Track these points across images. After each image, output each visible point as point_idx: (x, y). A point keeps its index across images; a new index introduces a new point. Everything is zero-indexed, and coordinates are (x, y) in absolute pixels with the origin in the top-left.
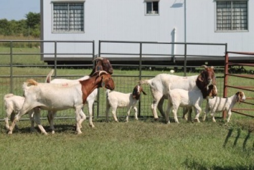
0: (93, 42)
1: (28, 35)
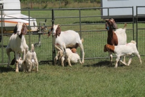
0: (133, 8)
1: (93, 2)
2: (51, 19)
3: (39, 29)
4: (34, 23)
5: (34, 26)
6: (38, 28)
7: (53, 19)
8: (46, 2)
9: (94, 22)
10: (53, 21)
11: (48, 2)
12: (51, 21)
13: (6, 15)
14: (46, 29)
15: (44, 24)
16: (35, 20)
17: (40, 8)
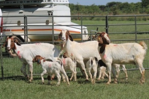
3: (91, 38)
4: (85, 32)
5: (85, 34)
6: (89, 37)
8: (93, 13)
9: (146, 33)
11: (95, 13)
13: (56, 23)
15: (96, 33)
16: (86, 29)
17: (87, 18)
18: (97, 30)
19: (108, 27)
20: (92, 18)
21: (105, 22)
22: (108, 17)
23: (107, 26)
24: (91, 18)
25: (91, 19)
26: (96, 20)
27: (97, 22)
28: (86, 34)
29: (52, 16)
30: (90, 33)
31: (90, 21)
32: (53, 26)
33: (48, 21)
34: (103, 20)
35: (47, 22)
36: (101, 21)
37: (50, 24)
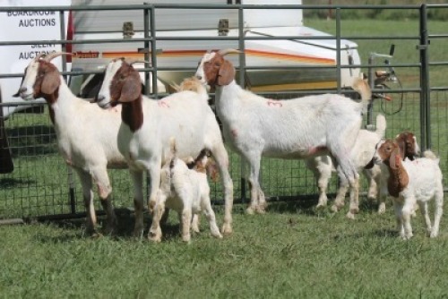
2: (418, 42)
4: (350, 59)
5: (351, 66)
6: (364, 77)
7: (422, 42)
10: (422, 47)
12: (417, 47)
13: (253, 30)
14: (392, 80)
15: (386, 62)
16: (353, 48)
17: (360, 12)
18: (391, 53)
19: (426, 41)
20: (376, 13)
21: (417, 24)
22: (427, 11)
23: (423, 38)
24: (371, 11)
25: (372, 16)
26: (388, 19)
27: (393, 24)
28: (355, 67)
29: (238, 5)
30: (367, 64)
31: (369, 23)
32: (241, 39)
33: (226, 22)
34: (413, 17)
35: (223, 26)
36: (407, 20)
37: (233, 33)
